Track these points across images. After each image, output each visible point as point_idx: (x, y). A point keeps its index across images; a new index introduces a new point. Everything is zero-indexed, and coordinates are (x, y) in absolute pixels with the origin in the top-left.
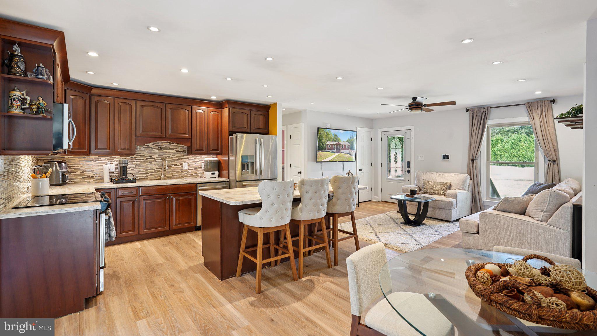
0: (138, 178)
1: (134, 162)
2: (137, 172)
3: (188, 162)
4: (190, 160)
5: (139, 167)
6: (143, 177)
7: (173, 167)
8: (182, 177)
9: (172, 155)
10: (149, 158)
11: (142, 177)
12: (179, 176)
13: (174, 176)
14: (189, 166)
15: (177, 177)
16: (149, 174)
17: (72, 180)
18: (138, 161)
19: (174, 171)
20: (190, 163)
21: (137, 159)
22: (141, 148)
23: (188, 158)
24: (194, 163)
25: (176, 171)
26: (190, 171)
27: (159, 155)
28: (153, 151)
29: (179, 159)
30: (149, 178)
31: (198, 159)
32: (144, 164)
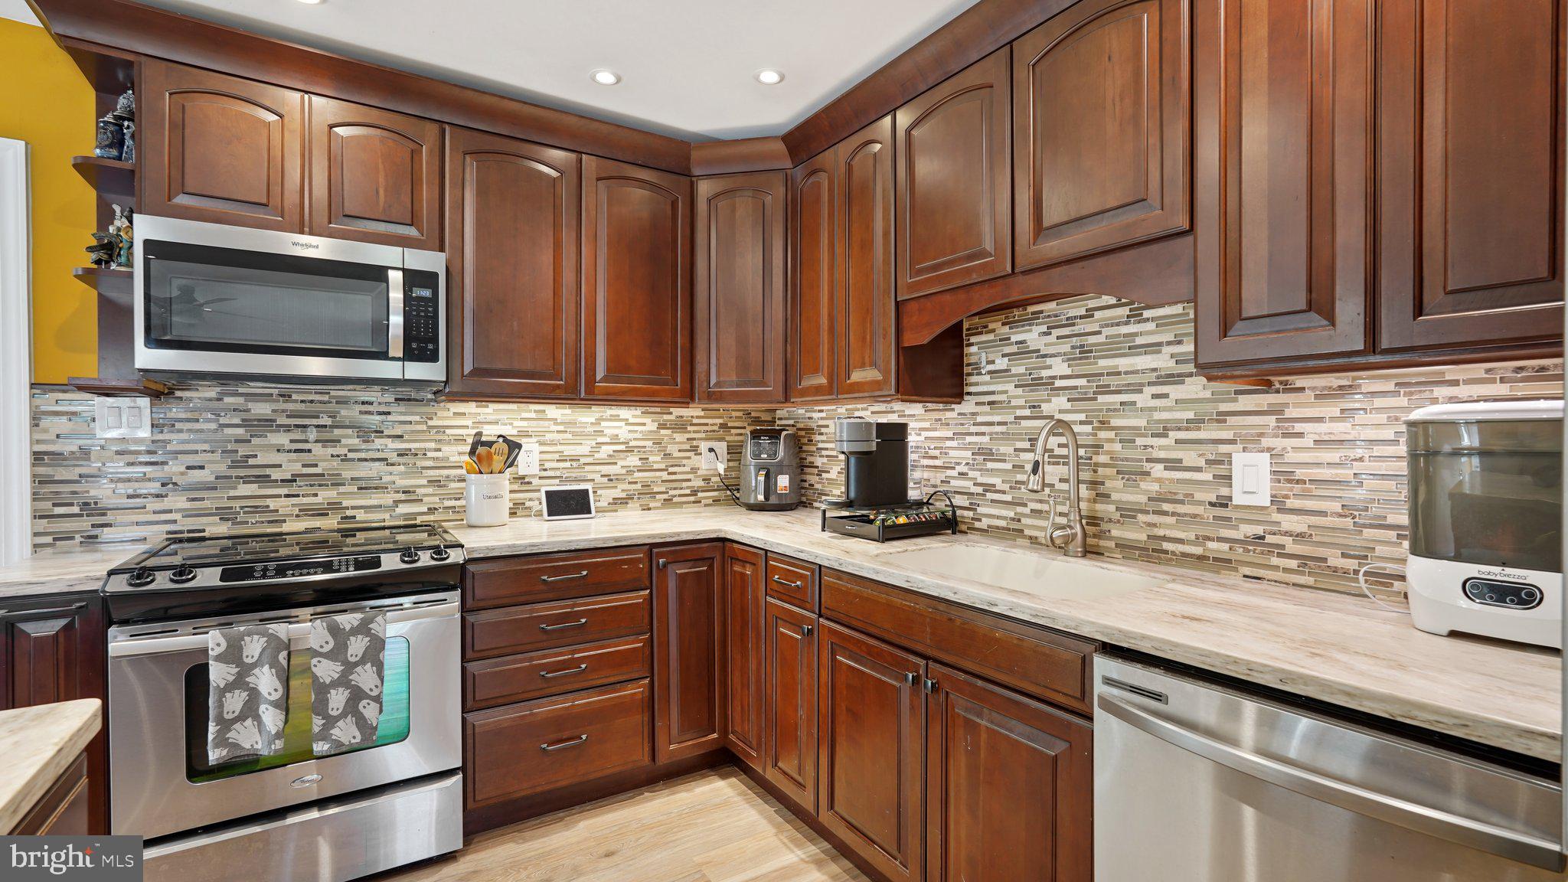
0: (984, 524)
1: (969, 439)
2: (980, 490)
3: (1279, 443)
4: (1299, 427)
5: (990, 465)
6: (1002, 523)
7: (1159, 480)
8: (1223, 563)
9: (1149, 391)
10: (1027, 412)
11: (998, 517)
12: (1198, 550)
13: (1166, 546)
14: (1282, 475)
15: (1184, 555)
16: (1027, 510)
18: (983, 434)
19: (1166, 507)
20: (1297, 452)
21: (980, 419)
22: (993, 362)
23: (1276, 411)
24: (1334, 456)
25: (1181, 509)
26: (1290, 523)
27: (1078, 398)
28: (1045, 373)
29: (1196, 423)
30: (1027, 532)
31: (1382, 418)
32: (1006, 449)
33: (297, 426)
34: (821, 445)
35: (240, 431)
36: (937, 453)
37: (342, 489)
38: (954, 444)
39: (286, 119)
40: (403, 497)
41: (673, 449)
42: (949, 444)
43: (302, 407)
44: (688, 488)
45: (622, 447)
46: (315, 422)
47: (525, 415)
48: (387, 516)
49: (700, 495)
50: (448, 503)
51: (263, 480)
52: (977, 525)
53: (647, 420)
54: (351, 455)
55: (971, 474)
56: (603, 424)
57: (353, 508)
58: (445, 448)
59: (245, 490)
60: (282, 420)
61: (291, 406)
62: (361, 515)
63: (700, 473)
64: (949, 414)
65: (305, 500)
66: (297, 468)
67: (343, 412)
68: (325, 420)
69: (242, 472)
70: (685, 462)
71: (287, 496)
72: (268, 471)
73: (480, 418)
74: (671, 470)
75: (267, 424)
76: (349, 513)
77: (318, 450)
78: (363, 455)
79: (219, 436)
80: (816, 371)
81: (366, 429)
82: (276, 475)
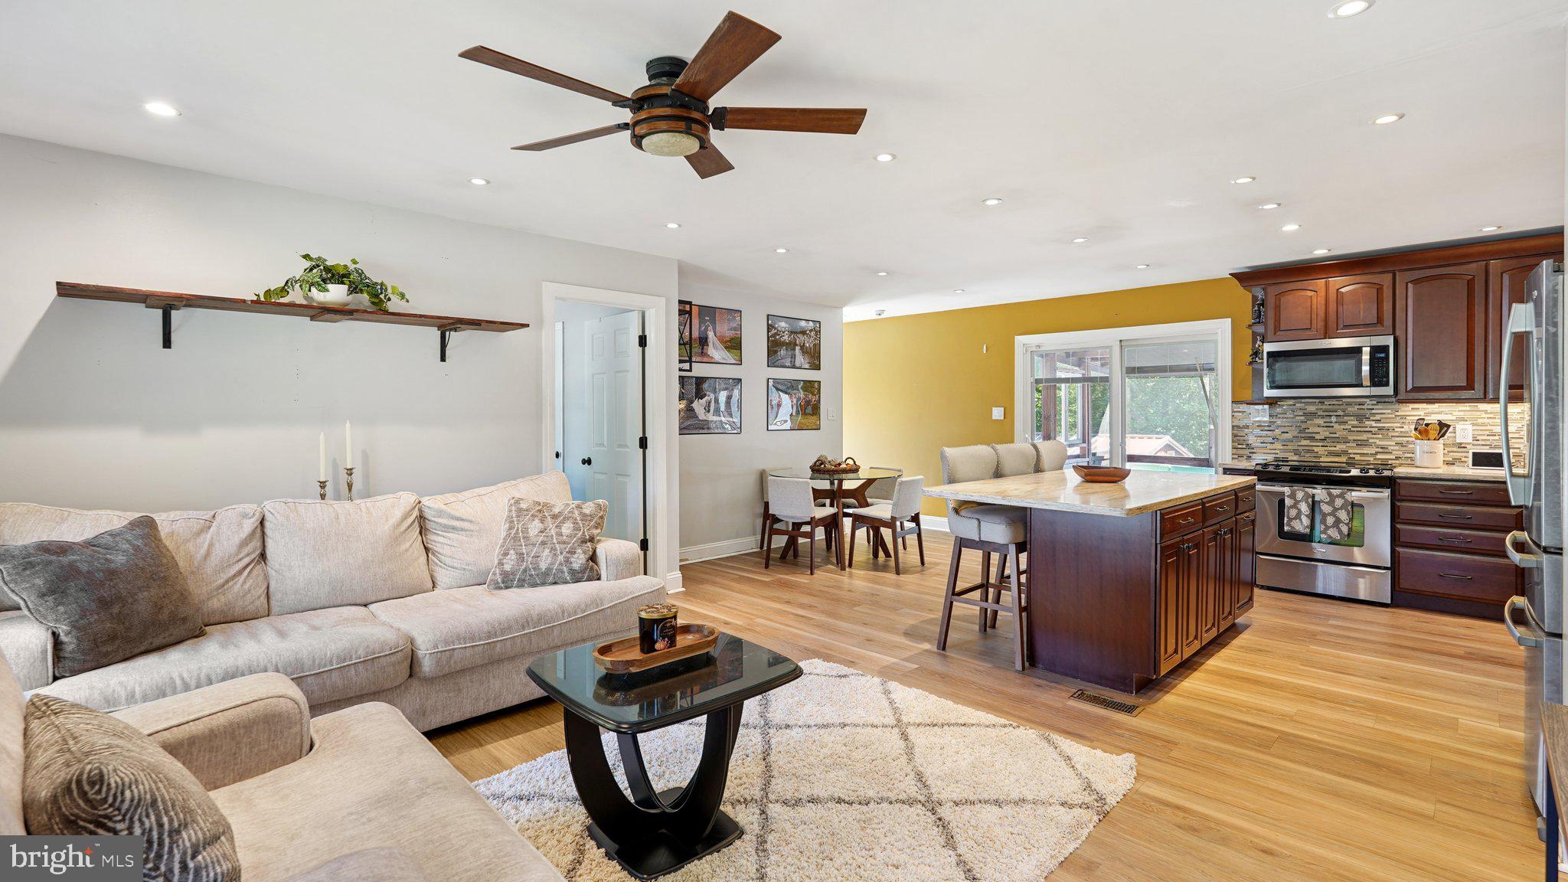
33: (1327, 416)
35: (1302, 418)
37: (1348, 445)
39: (1318, 291)
40: (1381, 450)
43: (1330, 407)
46: (1335, 414)
48: (1372, 459)
50: (1407, 455)
51: (1312, 439)
54: (1353, 429)
57: (1354, 454)
59: (1307, 442)
60: (1320, 413)
61: (1324, 407)
62: (1357, 457)
65: (1330, 449)
66: (1327, 434)
67: (1350, 409)
68: (1340, 413)
69: (1303, 435)
71: (1322, 446)
72: (1314, 435)
75: (1313, 415)
77: (1336, 426)
78: (1359, 429)
79: (1294, 420)
81: (1361, 418)
82: (1317, 437)
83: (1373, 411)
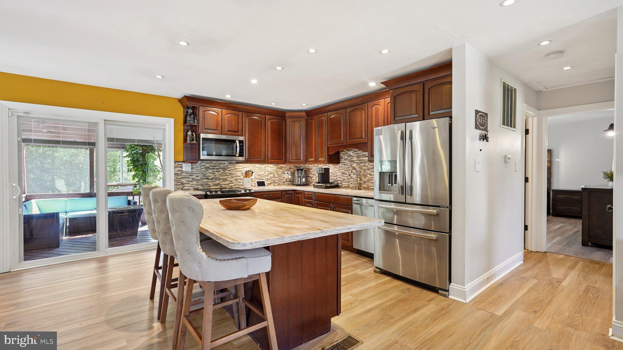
0: (343, 186)
1: (341, 171)
2: (343, 180)
5: (344, 175)
6: (346, 186)
7: (368, 177)
9: (367, 163)
10: (350, 166)
11: (346, 185)
13: (370, 187)
17: (312, 183)
18: (343, 170)
19: (370, 181)
21: (342, 167)
22: (345, 157)
25: (371, 181)
27: (358, 164)
28: (353, 159)
30: (350, 187)
32: (347, 173)
33: (213, 168)
34: (311, 172)
35: (204, 169)
36: (335, 173)
37: (220, 181)
38: (338, 172)
39: (219, 114)
40: (230, 182)
41: (279, 173)
42: (337, 172)
43: (214, 165)
44: (283, 181)
45: (270, 173)
46: (216, 168)
47: (251, 166)
49: (285, 183)
50: (238, 184)
51: (208, 179)
52: (342, 186)
53: (275, 167)
54: (222, 174)
55: (341, 177)
56: (266, 168)
58: (237, 173)
59: (205, 180)
60: (211, 167)
61: (212, 165)
62: (223, 186)
63: (285, 178)
64: (337, 166)
65: (214, 183)
66: (213, 177)
67: (221, 166)
68: (217, 167)
69: (204, 177)
70: (282, 176)
71: (211, 182)
72: (208, 177)
73: (244, 167)
74: (279, 177)
75: (207, 168)
76: (221, 185)
77: (216, 173)
78: (224, 174)
79: (201, 170)
80: (312, 158)
81: (224, 169)
82: (210, 178)
83: (228, 167)
